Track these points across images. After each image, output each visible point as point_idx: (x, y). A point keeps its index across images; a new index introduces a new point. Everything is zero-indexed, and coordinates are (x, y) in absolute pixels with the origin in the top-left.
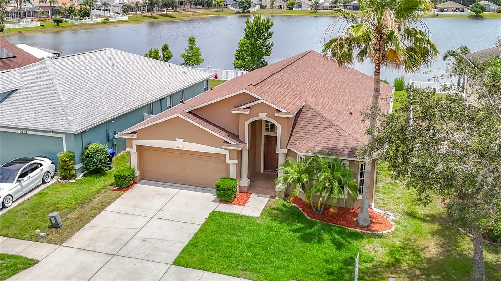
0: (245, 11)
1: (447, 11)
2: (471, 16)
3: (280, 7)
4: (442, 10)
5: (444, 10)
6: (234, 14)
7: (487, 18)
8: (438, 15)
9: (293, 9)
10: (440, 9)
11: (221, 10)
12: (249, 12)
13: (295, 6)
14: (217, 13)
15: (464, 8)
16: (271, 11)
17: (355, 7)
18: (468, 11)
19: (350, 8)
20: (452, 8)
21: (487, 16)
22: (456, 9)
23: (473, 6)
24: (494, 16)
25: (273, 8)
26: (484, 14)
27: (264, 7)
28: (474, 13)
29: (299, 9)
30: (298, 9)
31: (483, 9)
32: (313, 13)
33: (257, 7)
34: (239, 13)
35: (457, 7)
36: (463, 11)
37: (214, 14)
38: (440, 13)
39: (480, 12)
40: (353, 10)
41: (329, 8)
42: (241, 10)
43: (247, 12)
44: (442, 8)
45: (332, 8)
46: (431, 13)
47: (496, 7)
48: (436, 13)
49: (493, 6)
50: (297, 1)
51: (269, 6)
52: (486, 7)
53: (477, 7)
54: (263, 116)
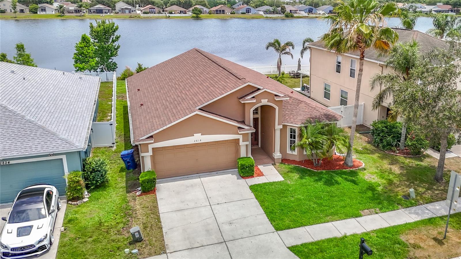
1: (174, 14)
2: (193, 17)
3: (22, 11)
4: (171, 13)
5: (173, 12)
7: (204, 19)
8: (169, 17)
9: (37, 13)
10: (169, 12)
13: (39, 10)
15: (186, 11)
16: (14, 15)
17: (98, 11)
18: (190, 14)
19: (94, 11)
20: (178, 11)
21: (203, 17)
22: (181, 12)
23: (193, 9)
24: (208, 17)
25: (15, 12)
26: (201, 15)
27: (3, 12)
28: (195, 15)
29: (44, 13)
30: (42, 13)
31: (201, 12)
32: (60, 16)
35: (181, 10)
36: (186, 13)
38: (170, 15)
39: (199, 14)
40: (97, 13)
41: (74, 12)
44: (170, 11)
45: (76, 11)
46: (164, 15)
47: (208, 10)
48: (168, 15)
49: (205, 9)
50: (39, 5)
51: (9, 11)
52: (202, 10)
53: (196, 10)
54: (265, 102)
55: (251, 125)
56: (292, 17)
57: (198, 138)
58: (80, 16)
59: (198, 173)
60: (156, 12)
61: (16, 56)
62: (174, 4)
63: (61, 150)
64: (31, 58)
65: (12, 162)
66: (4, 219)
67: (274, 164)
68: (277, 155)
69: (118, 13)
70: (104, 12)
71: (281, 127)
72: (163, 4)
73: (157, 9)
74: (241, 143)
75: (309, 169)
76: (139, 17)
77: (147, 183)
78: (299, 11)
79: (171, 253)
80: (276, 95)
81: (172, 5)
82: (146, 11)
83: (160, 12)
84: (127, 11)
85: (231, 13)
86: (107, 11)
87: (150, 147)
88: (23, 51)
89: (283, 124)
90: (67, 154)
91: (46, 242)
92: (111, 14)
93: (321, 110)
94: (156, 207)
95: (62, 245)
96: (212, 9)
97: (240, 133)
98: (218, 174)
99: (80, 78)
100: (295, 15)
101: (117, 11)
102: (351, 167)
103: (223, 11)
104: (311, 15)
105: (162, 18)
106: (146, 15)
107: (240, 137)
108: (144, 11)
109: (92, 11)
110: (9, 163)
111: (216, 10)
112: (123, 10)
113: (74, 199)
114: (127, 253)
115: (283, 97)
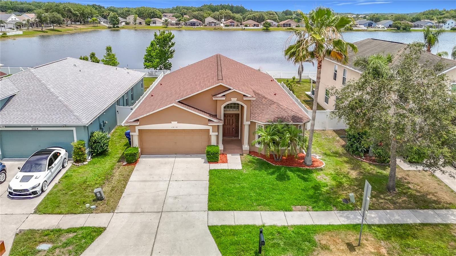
0: (115, 26)
1: (249, 26)
2: (264, 29)
3: (140, 23)
4: (246, 26)
6: (106, 29)
7: (273, 31)
8: (244, 29)
9: (150, 25)
11: (96, 25)
12: (118, 27)
13: (151, 23)
14: (94, 28)
15: (258, 24)
16: (134, 26)
17: (192, 24)
18: (261, 27)
19: (189, 24)
20: (252, 25)
22: (254, 25)
23: (264, 23)
24: (277, 29)
25: (135, 24)
26: (271, 28)
28: (265, 28)
30: (153, 25)
31: (270, 25)
32: (165, 27)
33: (123, 24)
34: (110, 28)
35: (255, 24)
36: (258, 26)
37: (92, 29)
38: (245, 28)
39: (268, 27)
40: (191, 26)
41: (175, 24)
42: (112, 26)
43: (116, 27)
44: (246, 24)
45: (177, 24)
46: (240, 27)
47: (276, 24)
48: (243, 28)
49: (275, 23)
50: (152, 19)
51: (132, 23)
52: (271, 24)
53: (266, 24)
54: (234, 100)
55: (222, 119)
56: (351, 30)
57: (174, 125)
58: (178, 28)
59: (176, 154)
60: (235, 25)
61: (106, 55)
62: (250, 19)
63: (71, 123)
64: (116, 57)
65: (39, 129)
66: (19, 168)
67: (241, 155)
68: (246, 147)
69: (206, 25)
70: (196, 25)
71: (249, 123)
72: (242, 18)
73: (236, 23)
74: (211, 133)
75: (269, 162)
76: (221, 29)
77: (130, 156)
78: (359, 25)
79: (117, 213)
80: (244, 96)
81: (248, 19)
82: (227, 24)
83: (238, 25)
84: (213, 24)
85: (296, 27)
86: (198, 24)
87: (137, 128)
88: (111, 51)
89: (251, 121)
90: (77, 127)
91: (38, 189)
92: (201, 26)
93: (289, 112)
94: (129, 176)
95: (50, 194)
96: (280, 23)
97: (209, 124)
98: (191, 157)
99: (128, 73)
100: (354, 28)
101: (206, 24)
102: (308, 166)
103: (290, 24)
104: (370, 29)
105: (238, 30)
106: (227, 28)
107: (211, 128)
108: (225, 24)
109: (188, 24)
110: (38, 129)
111: (284, 24)
112: (210, 24)
113: (77, 161)
114: (87, 207)
115: (250, 97)
